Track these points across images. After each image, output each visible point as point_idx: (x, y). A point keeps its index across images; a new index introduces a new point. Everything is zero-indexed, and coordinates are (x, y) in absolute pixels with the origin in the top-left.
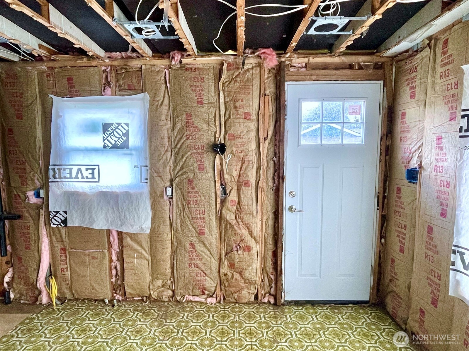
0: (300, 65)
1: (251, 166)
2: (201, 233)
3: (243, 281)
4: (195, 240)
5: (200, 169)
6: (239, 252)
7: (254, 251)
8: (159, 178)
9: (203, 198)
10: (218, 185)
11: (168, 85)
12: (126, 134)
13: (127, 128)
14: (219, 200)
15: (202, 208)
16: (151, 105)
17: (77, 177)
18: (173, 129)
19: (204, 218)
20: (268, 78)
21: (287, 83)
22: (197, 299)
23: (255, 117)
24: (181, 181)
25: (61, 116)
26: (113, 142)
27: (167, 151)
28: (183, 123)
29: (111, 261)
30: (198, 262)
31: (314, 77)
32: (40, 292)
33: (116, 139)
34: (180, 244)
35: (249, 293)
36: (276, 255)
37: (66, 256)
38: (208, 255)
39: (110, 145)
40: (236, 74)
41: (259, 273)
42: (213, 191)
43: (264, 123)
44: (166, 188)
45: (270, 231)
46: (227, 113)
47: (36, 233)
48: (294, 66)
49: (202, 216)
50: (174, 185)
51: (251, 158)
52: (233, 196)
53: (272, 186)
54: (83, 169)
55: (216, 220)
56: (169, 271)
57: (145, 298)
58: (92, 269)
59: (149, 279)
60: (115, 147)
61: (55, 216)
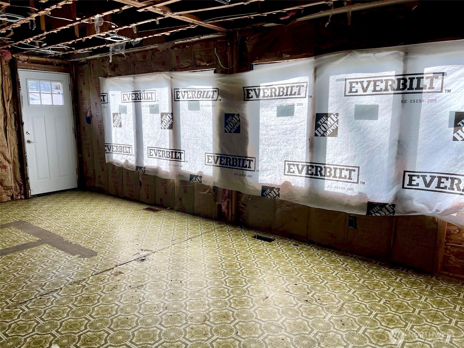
3: (3, 188)
7: (9, 168)
20: (6, 65)
21: (18, 69)
31: (33, 67)
35: (7, 195)
36: (23, 170)
41: (12, 182)
43: (6, 91)
45: (17, 155)
48: (20, 60)
53: (15, 129)
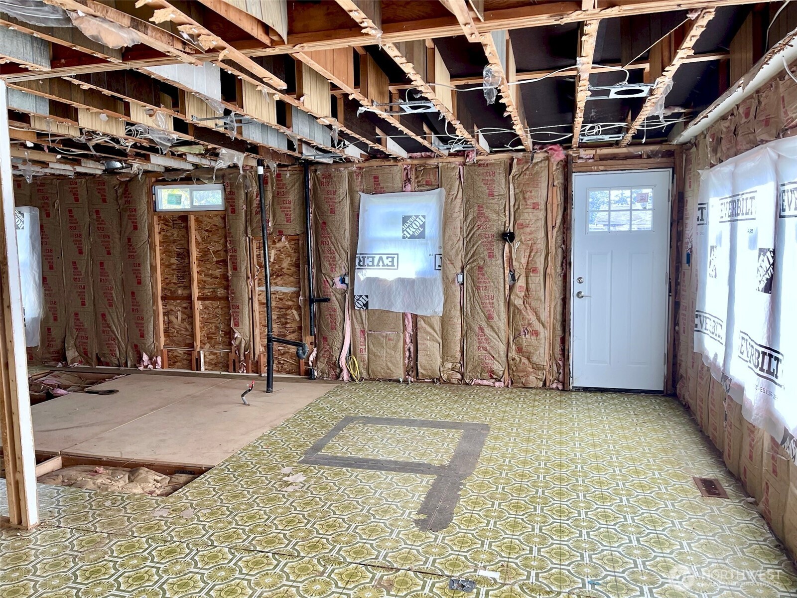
0: (588, 157)
1: (539, 254)
2: (489, 318)
3: (531, 366)
4: (484, 324)
5: (490, 256)
6: (527, 336)
7: (542, 336)
8: (451, 265)
9: (492, 284)
10: (507, 272)
11: (462, 180)
12: (423, 226)
13: (424, 220)
14: (507, 287)
15: (491, 294)
16: (447, 198)
17: (378, 265)
18: (466, 220)
19: (493, 303)
20: (557, 169)
21: (574, 174)
22: (485, 382)
23: (543, 207)
24: (472, 268)
25: (367, 210)
26: (411, 233)
27: (459, 240)
28: (475, 214)
29: (405, 342)
30: (487, 345)
31: (601, 168)
32: (341, 370)
33: (414, 230)
34: (469, 328)
35: (537, 378)
36: (564, 341)
37: (365, 338)
38: (496, 340)
39: (409, 236)
40: (525, 168)
41: (547, 358)
42: (502, 277)
43: (552, 212)
44: (458, 275)
45: (559, 317)
46: (517, 204)
47: (342, 315)
48: (582, 158)
49: (491, 301)
50: (465, 271)
51: (539, 246)
52: (521, 282)
53: (560, 273)
54: (384, 257)
55: (505, 305)
56: (458, 355)
57: (435, 380)
58: (388, 350)
59: (439, 361)
60: (412, 237)
61: (358, 300)
